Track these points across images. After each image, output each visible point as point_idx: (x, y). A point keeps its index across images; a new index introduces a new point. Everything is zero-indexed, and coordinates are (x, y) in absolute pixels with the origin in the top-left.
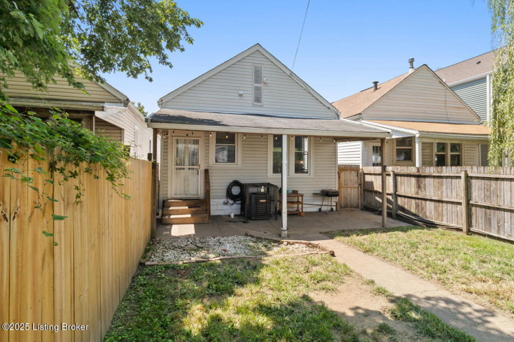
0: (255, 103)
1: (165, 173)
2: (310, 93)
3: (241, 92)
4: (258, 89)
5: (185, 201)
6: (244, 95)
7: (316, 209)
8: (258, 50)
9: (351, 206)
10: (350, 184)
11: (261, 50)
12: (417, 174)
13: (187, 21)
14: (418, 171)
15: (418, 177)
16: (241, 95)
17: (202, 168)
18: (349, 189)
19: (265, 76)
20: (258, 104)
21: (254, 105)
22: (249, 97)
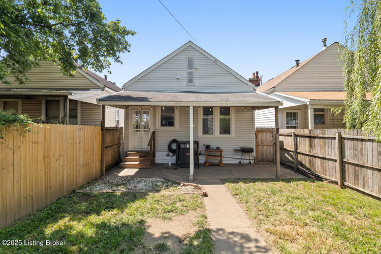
0: (189, 84)
1: (127, 134)
2: (231, 73)
3: (178, 77)
4: (190, 74)
5: (138, 152)
6: (180, 78)
7: (237, 162)
8: (190, 45)
9: (268, 161)
10: (266, 143)
11: (192, 45)
12: (309, 135)
13: (125, 32)
14: (310, 133)
15: (310, 137)
16: (178, 79)
17: (152, 130)
18: (265, 147)
19: (196, 64)
20: (191, 84)
21: (187, 85)
22: (184, 79)
